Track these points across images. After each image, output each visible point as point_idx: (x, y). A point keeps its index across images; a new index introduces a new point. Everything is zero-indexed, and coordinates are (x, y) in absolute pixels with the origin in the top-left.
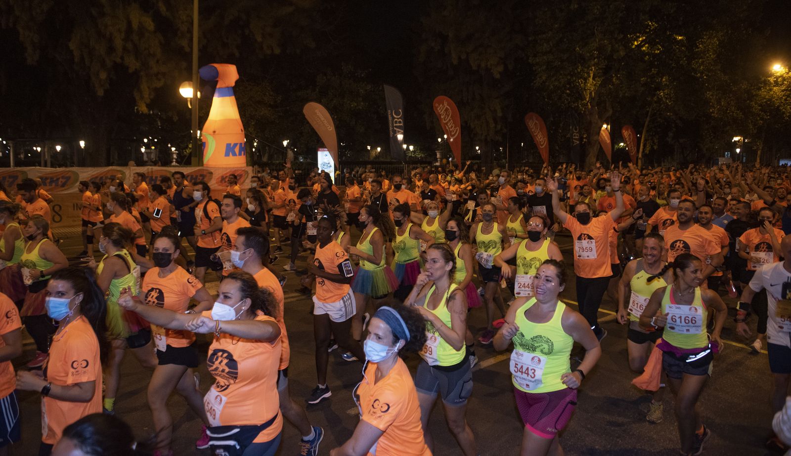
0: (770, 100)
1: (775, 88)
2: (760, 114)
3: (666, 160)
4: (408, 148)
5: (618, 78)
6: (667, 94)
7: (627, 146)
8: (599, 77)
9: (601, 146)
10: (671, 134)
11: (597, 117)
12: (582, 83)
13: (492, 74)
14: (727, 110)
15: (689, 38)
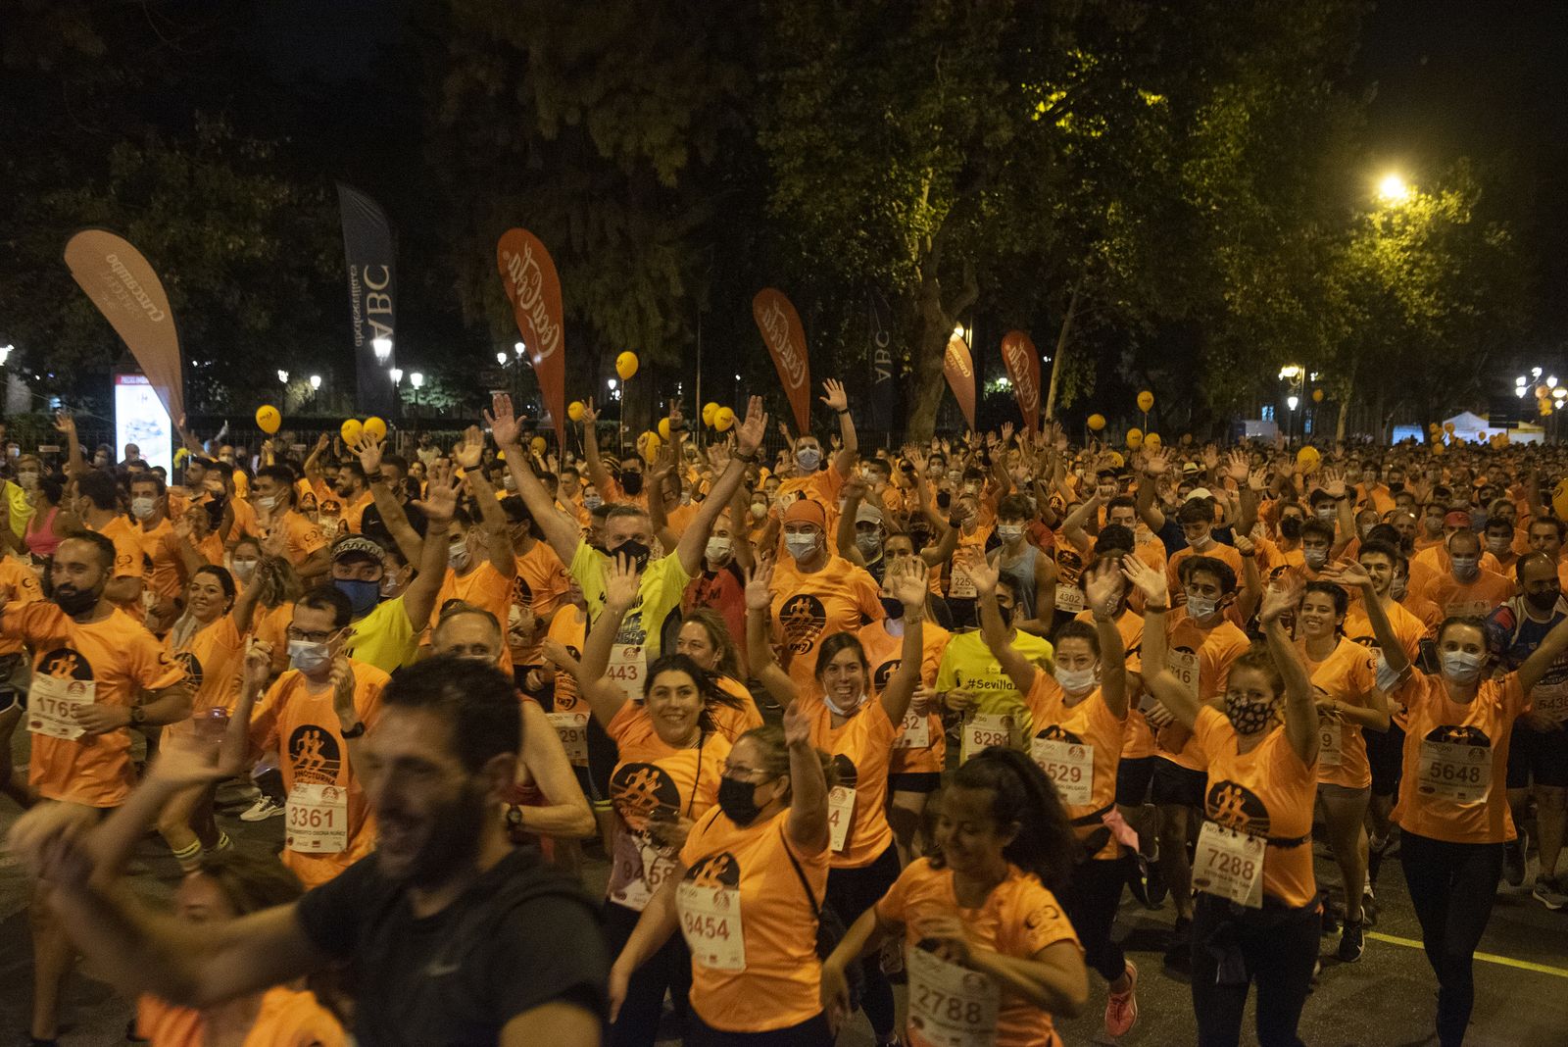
0: (1371, 272)
1: (1384, 242)
2: (1347, 308)
4: (406, 382)
5: (994, 202)
6: (1119, 251)
7: (1016, 385)
8: (945, 197)
9: (948, 386)
10: (1127, 357)
11: (939, 305)
12: (900, 211)
13: (655, 173)
14: (1266, 295)
15: (1175, 101)
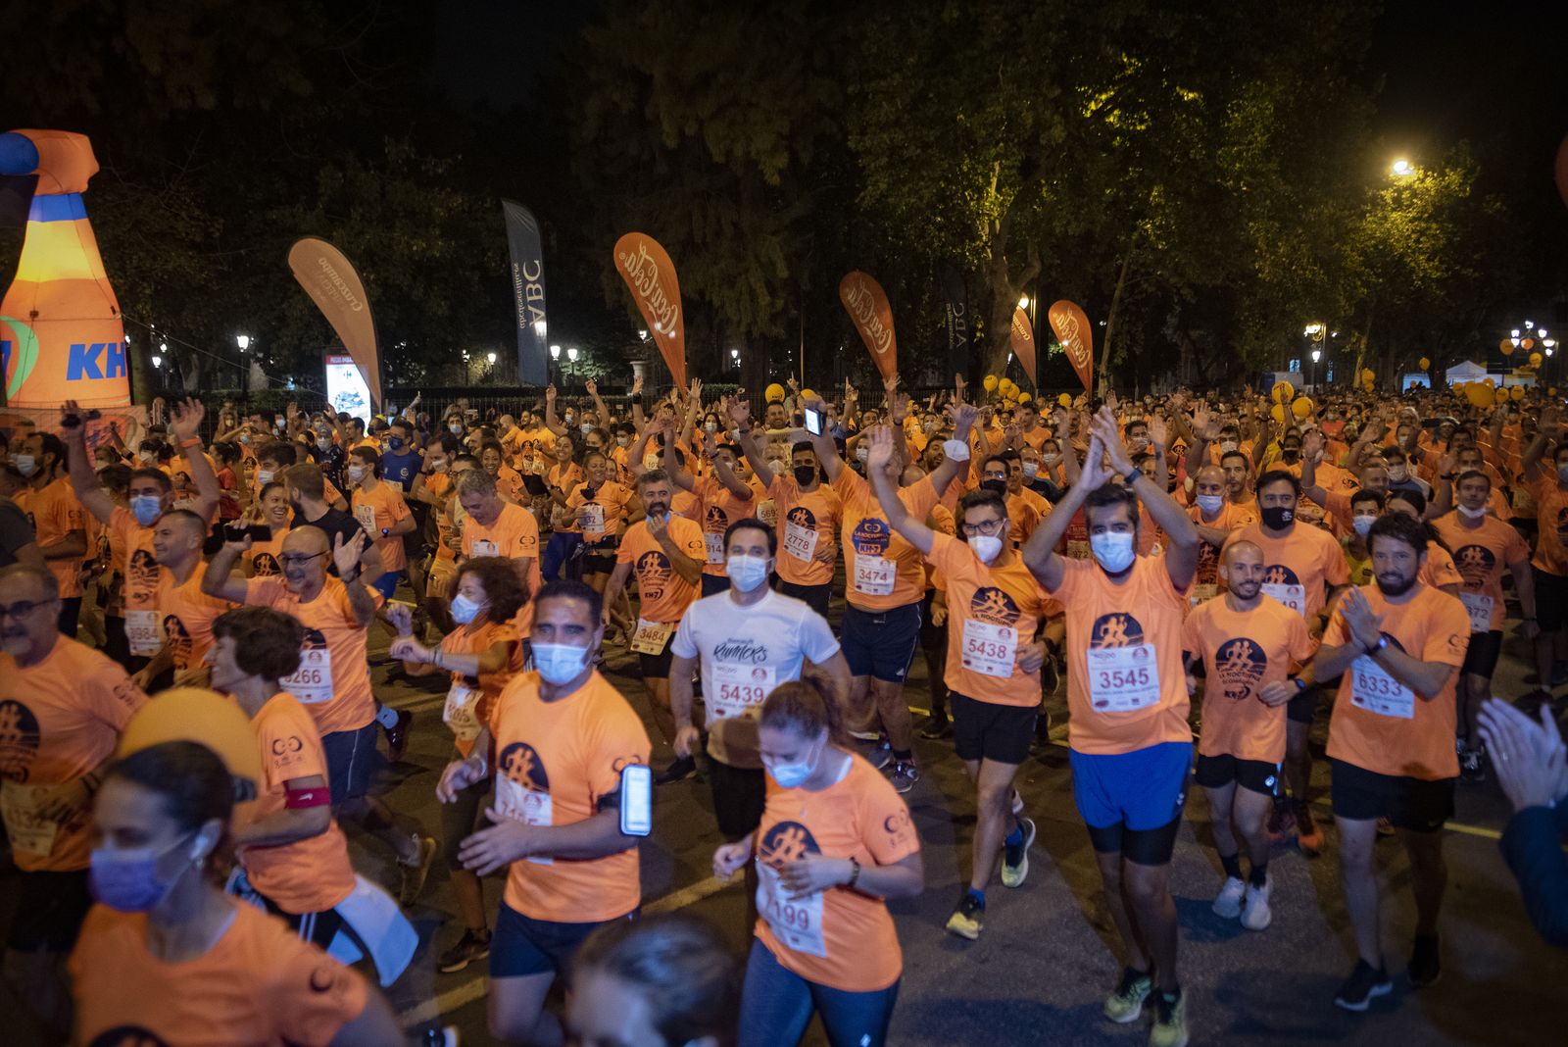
0: (1384, 241)
1: (1394, 215)
2: (1362, 273)
3: (1161, 381)
4: (564, 356)
5: (1053, 190)
6: (1160, 228)
8: (1011, 186)
10: (1171, 320)
11: (1006, 279)
12: (972, 199)
13: (761, 173)
14: (1291, 264)
15: (1210, 97)
